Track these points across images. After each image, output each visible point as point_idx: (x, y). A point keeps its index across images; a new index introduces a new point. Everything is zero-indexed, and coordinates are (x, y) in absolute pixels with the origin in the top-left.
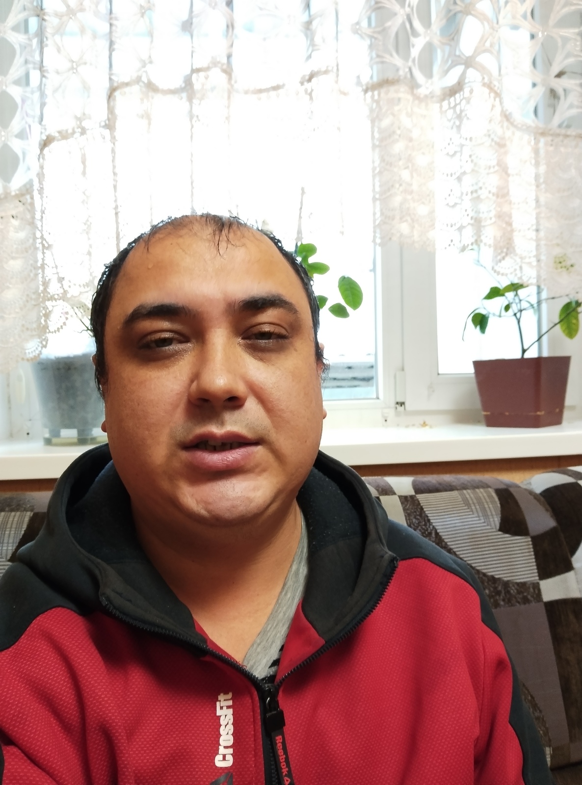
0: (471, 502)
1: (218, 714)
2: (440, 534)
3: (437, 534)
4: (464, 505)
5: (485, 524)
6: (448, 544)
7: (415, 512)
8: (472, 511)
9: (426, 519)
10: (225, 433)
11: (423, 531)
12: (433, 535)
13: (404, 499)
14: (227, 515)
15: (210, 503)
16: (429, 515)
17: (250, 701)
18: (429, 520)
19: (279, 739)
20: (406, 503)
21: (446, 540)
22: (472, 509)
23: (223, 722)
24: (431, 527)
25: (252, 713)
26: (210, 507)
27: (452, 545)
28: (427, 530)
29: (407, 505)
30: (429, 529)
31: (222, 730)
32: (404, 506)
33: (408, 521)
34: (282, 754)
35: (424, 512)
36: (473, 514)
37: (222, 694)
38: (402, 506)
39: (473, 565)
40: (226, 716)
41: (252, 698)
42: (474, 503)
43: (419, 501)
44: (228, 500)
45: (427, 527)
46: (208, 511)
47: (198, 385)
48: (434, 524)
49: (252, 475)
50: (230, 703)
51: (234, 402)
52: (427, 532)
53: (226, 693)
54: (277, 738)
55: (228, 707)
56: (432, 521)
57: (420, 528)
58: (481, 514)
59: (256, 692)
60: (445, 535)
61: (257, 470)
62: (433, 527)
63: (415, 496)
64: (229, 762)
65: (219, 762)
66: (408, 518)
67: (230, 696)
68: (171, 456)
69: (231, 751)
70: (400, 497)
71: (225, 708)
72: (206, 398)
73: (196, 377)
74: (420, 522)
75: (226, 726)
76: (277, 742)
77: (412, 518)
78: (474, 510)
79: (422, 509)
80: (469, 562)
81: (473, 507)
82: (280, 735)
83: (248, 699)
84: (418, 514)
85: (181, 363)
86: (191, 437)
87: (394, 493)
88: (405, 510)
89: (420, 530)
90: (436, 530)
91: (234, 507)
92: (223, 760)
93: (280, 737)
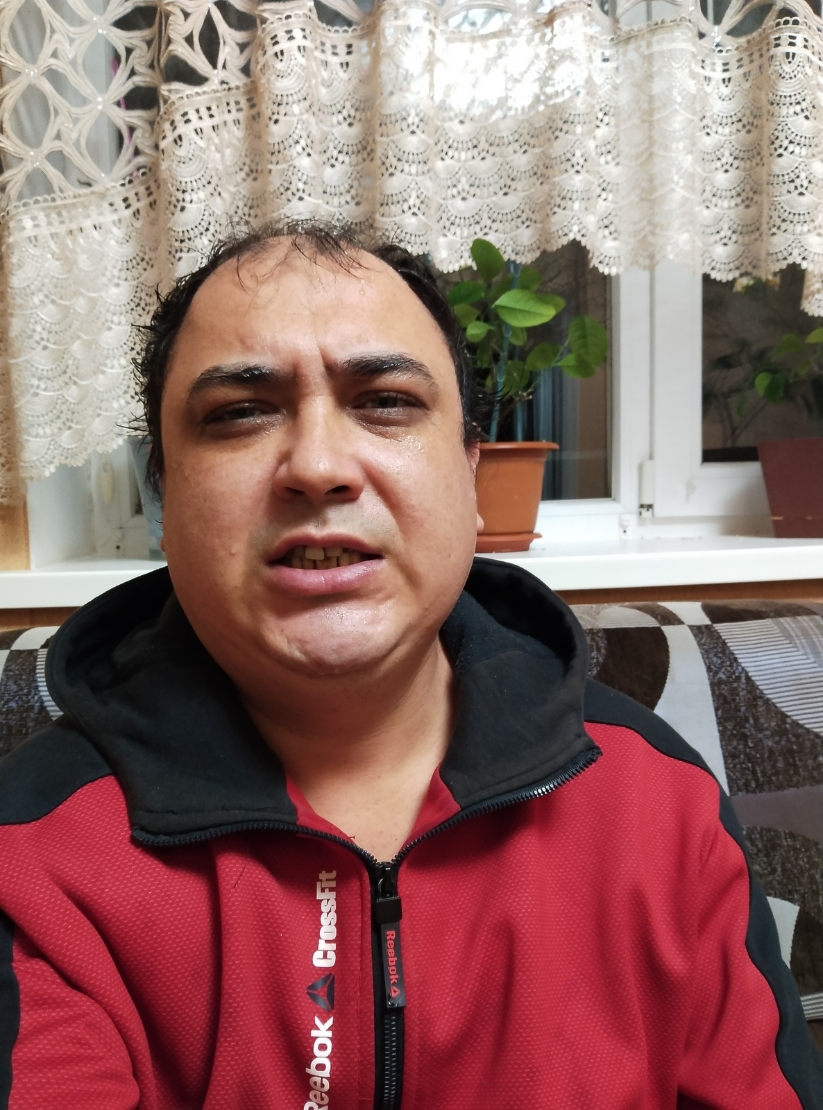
0: (793, 634)
1: (318, 897)
2: (753, 678)
3: (748, 678)
4: (783, 638)
5: (815, 665)
7: (715, 648)
8: (796, 647)
9: (732, 657)
10: (328, 534)
11: (728, 674)
12: (743, 680)
13: (697, 630)
14: (332, 658)
15: (306, 642)
16: (735, 652)
17: (358, 884)
18: (736, 659)
19: (391, 934)
20: (700, 636)
21: (761, 687)
22: (795, 644)
23: (325, 907)
24: (740, 668)
25: (359, 900)
26: (308, 647)
28: (734, 673)
29: (702, 638)
30: (737, 672)
31: (324, 920)
32: (698, 639)
33: (707, 661)
34: (393, 955)
35: (728, 648)
36: (798, 651)
37: (324, 872)
38: (696, 639)
39: (801, 722)
40: (328, 900)
41: (361, 880)
42: (797, 636)
43: (718, 633)
44: (332, 636)
45: (734, 668)
46: (306, 653)
47: (289, 469)
48: (743, 665)
49: (370, 602)
50: (333, 884)
51: (343, 493)
52: (733, 676)
53: (329, 871)
54: (388, 933)
55: (331, 890)
56: (739, 661)
57: (723, 670)
58: (808, 651)
59: (367, 873)
60: (760, 680)
61: (380, 596)
62: (743, 668)
63: (711, 626)
64: (331, 961)
65: (318, 961)
67: (333, 875)
68: (251, 575)
69: (333, 946)
70: (691, 627)
71: (327, 890)
72: (300, 489)
73: (285, 457)
74: (723, 662)
75: (328, 913)
76: (388, 938)
77: (711, 655)
78: (799, 645)
79: (724, 643)
81: (798, 642)
82: (393, 930)
83: (356, 880)
84: (719, 650)
86: (277, 543)
87: (680, 622)
88: (700, 645)
89: (724, 673)
90: (747, 673)
91: (342, 647)
92: (324, 957)
93: (394, 932)
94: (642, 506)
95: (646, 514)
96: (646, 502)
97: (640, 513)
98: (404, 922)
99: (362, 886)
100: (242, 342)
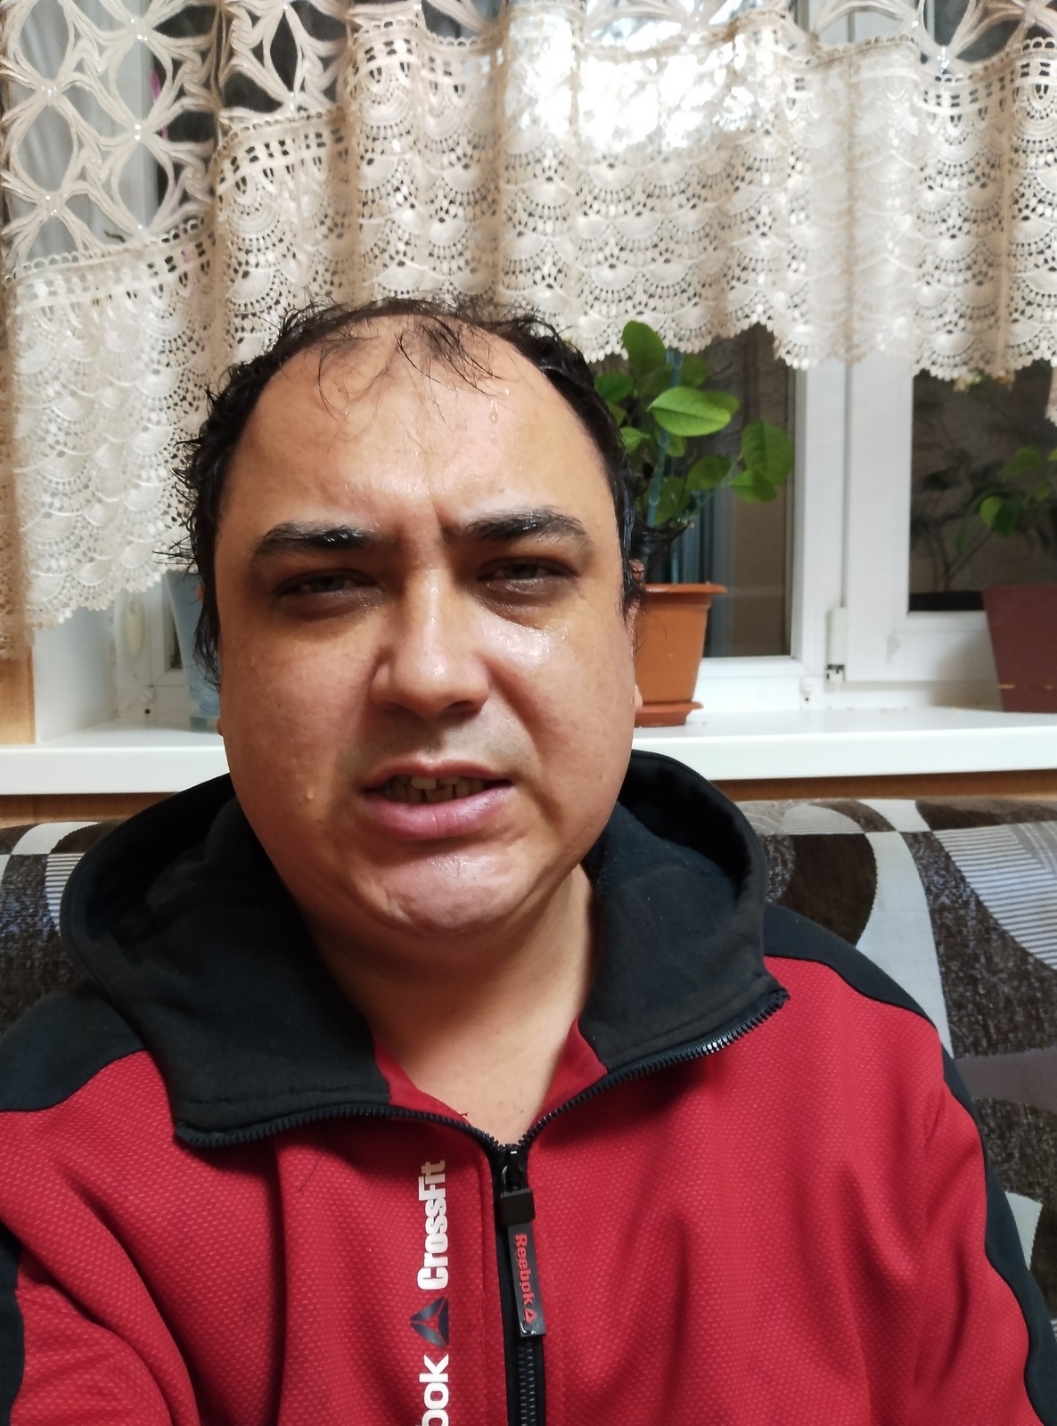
0: (1037, 846)
1: (421, 1198)
2: (986, 904)
3: (979, 904)
4: (1024, 851)
6: (1001, 922)
7: (936, 862)
8: (1041, 863)
9: (958, 875)
10: (443, 763)
11: (954, 898)
12: (973, 906)
13: (913, 839)
14: (446, 921)
15: (412, 899)
16: (963, 869)
17: (476, 1175)
18: (963, 879)
19: (520, 1240)
20: (917, 846)
21: (996, 916)
22: (1040, 858)
23: (430, 1211)
24: (968, 890)
25: (478, 1196)
26: (414, 907)
27: (1008, 925)
28: (961, 896)
29: (919, 850)
30: (964, 895)
31: (430, 1227)
32: (914, 850)
33: (925, 880)
34: (526, 1266)
35: (953, 862)
36: (1043, 868)
37: (428, 1164)
38: (911, 851)
39: (1047, 962)
40: (434, 1201)
41: (479, 1169)
42: (1042, 848)
43: (940, 843)
44: (447, 893)
45: (961, 890)
47: (392, 678)
48: (972, 886)
50: (442, 1178)
51: (462, 710)
52: (960, 901)
53: (435, 1161)
54: (518, 1238)
55: (438, 1186)
56: (968, 880)
57: (947, 892)
59: (487, 1160)
61: (507, 836)
62: (972, 890)
63: (931, 833)
64: (442, 1281)
65: (425, 1281)
66: (923, 874)
67: (442, 1165)
68: (340, 806)
69: (444, 1261)
70: (904, 835)
71: (433, 1187)
73: (385, 657)
74: (946, 882)
75: (435, 1218)
76: (518, 1245)
77: (931, 873)
78: (1045, 860)
79: (948, 857)
80: (1038, 956)
81: (1043, 856)
82: (524, 1233)
83: (471, 1170)
84: (942, 865)
85: (360, 627)
86: (376, 772)
87: (890, 828)
88: (917, 859)
89: (947, 896)
90: (977, 897)
91: (459, 907)
92: (432, 1276)
93: (525, 1237)
94: (830, 667)
95: (835, 677)
96: (836, 661)
97: (828, 676)
98: (539, 1223)
99: (481, 1177)
100: (323, 488)
